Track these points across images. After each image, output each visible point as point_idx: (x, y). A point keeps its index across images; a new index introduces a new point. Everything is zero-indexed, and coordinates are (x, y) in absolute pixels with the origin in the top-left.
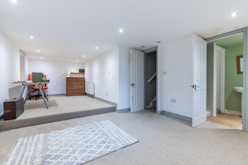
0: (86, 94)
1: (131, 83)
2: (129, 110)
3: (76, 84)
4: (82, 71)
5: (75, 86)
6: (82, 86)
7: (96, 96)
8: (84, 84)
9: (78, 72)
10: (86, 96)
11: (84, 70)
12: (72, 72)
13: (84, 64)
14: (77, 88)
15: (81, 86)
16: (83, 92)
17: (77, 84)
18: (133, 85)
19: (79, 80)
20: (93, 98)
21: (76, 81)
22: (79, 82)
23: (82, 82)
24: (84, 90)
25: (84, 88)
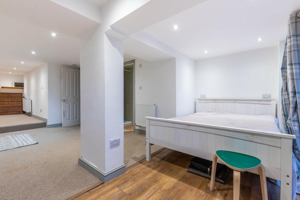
0: (24, 113)
1: (62, 99)
2: (60, 125)
3: (8, 101)
4: (20, 85)
5: (7, 103)
6: (18, 103)
7: (33, 114)
8: (21, 100)
9: (14, 86)
10: (24, 114)
11: (23, 83)
12: (3, 86)
13: (22, 77)
14: (10, 106)
15: (16, 103)
16: (20, 110)
17: (10, 101)
18: (64, 101)
19: (13, 96)
20: (30, 116)
21: (8, 97)
22: (13, 98)
23: (18, 99)
24: (21, 108)
25: (21, 105)
